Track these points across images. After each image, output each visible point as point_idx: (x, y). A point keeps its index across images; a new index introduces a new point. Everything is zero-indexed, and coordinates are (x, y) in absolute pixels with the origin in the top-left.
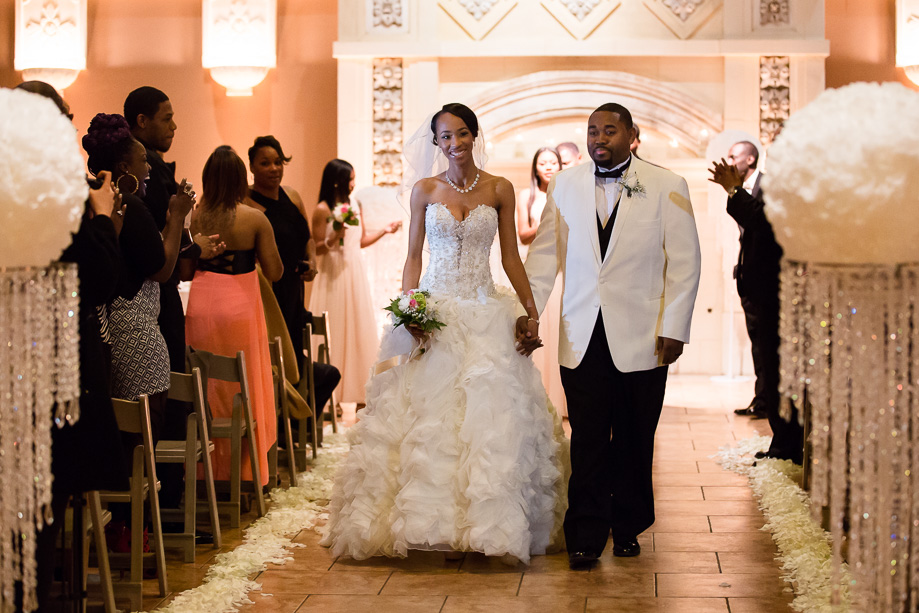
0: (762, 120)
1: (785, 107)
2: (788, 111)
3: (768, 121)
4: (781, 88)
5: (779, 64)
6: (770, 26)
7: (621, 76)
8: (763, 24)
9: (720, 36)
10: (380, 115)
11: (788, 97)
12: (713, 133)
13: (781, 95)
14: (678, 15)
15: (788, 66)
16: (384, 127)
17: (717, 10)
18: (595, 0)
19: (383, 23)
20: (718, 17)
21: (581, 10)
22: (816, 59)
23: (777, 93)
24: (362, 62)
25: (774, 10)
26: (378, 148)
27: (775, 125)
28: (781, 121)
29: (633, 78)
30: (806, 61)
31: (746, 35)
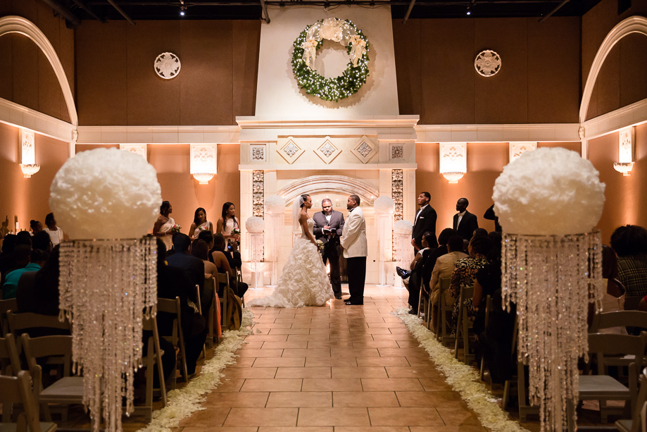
0: (393, 192)
1: (401, 188)
3: (395, 193)
4: (400, 181)
5: (398, 172)
6: (396, 159)
7: (342, 177)
8: (393, 158)
9: (378, 162)
10: (255, 191)
11: (402, 184)
12: (375, 197)
14: (363, 155)
15: (402, 173)
16: (256, 195)
17: (376, 153)
18: (333, 149)
19: (256, 157)
20: (377, 155)
21: (328, 153)
22: (412, 170)
23: (398, 183)
24: (249, 172)
25: (397, 153)
26: (255, 203)
27: (398, 194)
28: (399, 193)
29: (346, 178)
30: (408, 171)
31: (387, 162)
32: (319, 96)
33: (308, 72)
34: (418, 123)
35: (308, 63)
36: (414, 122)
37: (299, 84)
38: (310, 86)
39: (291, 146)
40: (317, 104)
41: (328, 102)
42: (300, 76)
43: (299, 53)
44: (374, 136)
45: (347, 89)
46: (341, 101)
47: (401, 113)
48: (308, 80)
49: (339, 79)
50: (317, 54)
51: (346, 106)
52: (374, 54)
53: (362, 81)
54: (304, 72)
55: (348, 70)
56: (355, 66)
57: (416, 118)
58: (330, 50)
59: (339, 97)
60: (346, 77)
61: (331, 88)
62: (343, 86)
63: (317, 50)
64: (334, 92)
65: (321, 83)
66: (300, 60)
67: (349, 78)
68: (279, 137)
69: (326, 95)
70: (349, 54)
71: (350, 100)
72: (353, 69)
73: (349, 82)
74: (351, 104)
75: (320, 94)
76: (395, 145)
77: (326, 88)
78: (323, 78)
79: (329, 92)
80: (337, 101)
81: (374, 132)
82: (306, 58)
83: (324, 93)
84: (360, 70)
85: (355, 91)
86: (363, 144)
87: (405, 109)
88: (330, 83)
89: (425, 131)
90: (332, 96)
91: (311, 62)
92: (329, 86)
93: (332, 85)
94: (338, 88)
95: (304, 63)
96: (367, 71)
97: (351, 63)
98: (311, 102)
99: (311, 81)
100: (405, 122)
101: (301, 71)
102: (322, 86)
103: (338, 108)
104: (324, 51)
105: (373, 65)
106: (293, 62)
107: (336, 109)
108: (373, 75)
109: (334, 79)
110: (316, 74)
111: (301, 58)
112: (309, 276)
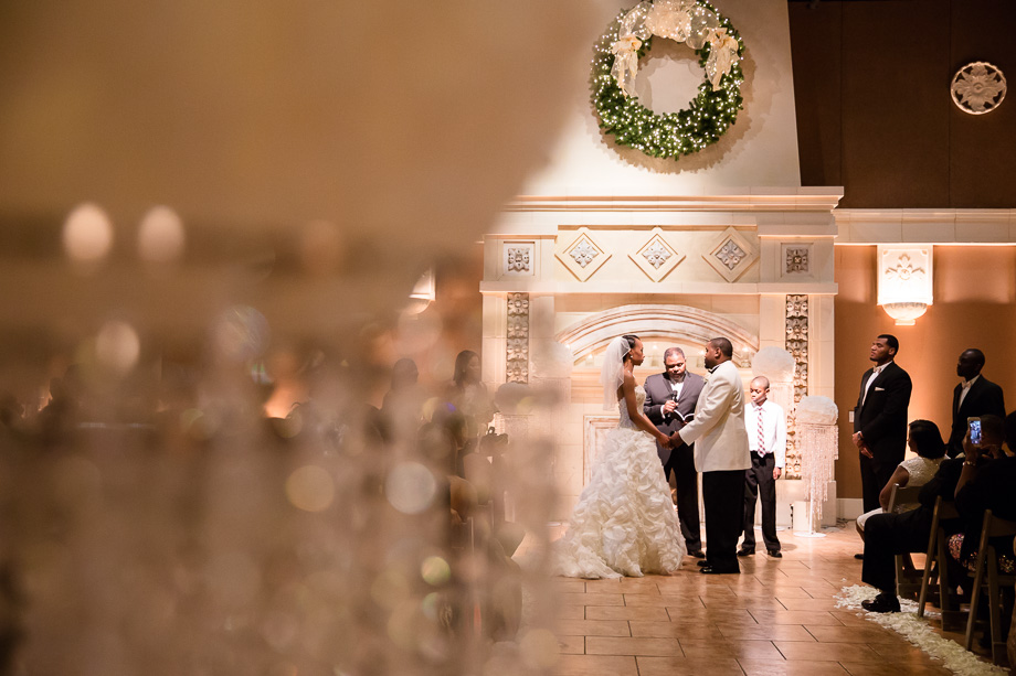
0: (787, 340)
1: (805, 332)
2: (807, 334)
3: (792, 341)
4: (801, 318)
5: (800, 300)
6: (793, 273)
7: (685, 308)
8: (788, 271)
9: (757, 280)
10: (512, 333)
11: (807, 324)
12: (752, 350)
13: (801, 323)
14: (727, 265)
15: (807, 302)
16: (514, 342)
17: (755, 261)
18: (667, 254)
19: (515, 268)
20: (756, 266)
21: (657, 261)
22: (827, 297)
23: (799, 321)
24: (500, 296)
25: (797, 262)
26: (511, 357)
27: (797, 344)
28: (801, 341)
29: (693, 310)
30: (820, 298)
31: (776, 279)
32: (641, 148)
33: (621, 101)
34: (842, 204)
35: (620, 84)
36: (833, 201)
37: (602, 125)
38: (624, 127)
39: (584, 246)
40: (636, 165)
41: (660, 159)
42: (604, 108)
43: (604, 62)
44: (749, 228)
45: (698, 135)
46: (684, 157)
47: (804, 184)
48: (620, 116)
49: (683, 115)
50: (640, 68)
51: (695, 168)
52: (753, 68)
53: (728, 119)
54: (613, 100)
55: (700, 97)
56: (716, 88)
57: (836, 194)
58: (663, 60)
59: (681, 151)
60: (697, 110)
61: (666, 133)
62: (691, 129)
63: (639, 58)
64: (672, 141)
65: (647, 123)
66: (606, 77)
67: (702, 113)
68: (561, 228)
69: (656, 147)
70: (703, 66)
71: (703, 156)
72: (711, 94)
73: (703, 120)
74: (704, 165)
75: (643, 144)
76: (794, 247)
77: (656, 132)
78: (650, 114)
79: (663, 140)
80: (677, 158)
81: (750, 221)
82: (617, 73)
83: (652, 142)
84: (725, 98)
85: (715, 140)
86: (728, 242)
87: (813, 173)
88: (664, 123)
89: (848, 222)
90: (667, 149)
91: (627, 80)
92: (661, 128)
93: (668, 127)
94: (679, 132)
95: (614, 82)
96: (739, 100)
97: (708, 84)
98: (625, 161)
99: (626, 118)
100: (813, 200)
101: (610, 99)
102: (647, 129)
103: (678, 173)
104: (652, 61)
105: (748, 87)
106: (592, 81)
107: (673, 175)
108: (751, 109)
109: (673, 115)
110: (636, 104)
111: (608, 72)
112: (642, 509)
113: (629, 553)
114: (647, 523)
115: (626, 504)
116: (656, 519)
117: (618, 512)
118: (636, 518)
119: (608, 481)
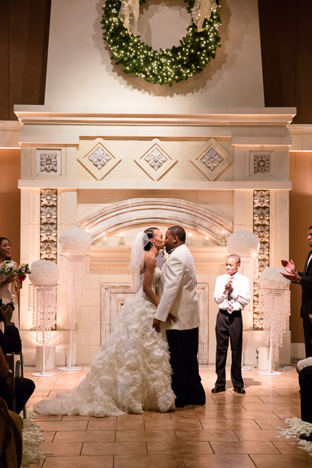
0: (254, 225)
1: (267, 218)
2: (269, 220)
3: (258, 225)
4: (265, 208)
5: (263, 195)
6: (259, 174)
7: (178, 201)
8: (255, 172)
9: (232, 179)
10: (44, 221)
11: (269, 213)
12: (227, 232)
13: (264, 212)
14: (209, 167)
15: (269, 195)
16: (46, 228)
17: (230, 165)
18: (164, 159)
19: (46, 169)
20: (231, 169)
21: (156, 164)
22: (284, 192)
23: (263, 210)
24: (34, 192)
25: (261, 165)
26: (43, 239)
27: (262, 228)
28: (264, 225)
29: (183, 202)
30: (278, 192)
31: (246, 178)
32: (143, 76)
33: (127, 39)
34: (295, 121)
35: (126, 24)
36: (288, 118)
37: (113, 57)
38: (130, 60)
39: (100, 152)
40: (139, 90)
41: (157, 86)
42: (114, 44)
43: (113, 7)
44: (226, 139)
45: (186, 67)
46: (175, 85)
47: (267, 105)
48: (126, 50)
49: (175, 50)
50: (141, 12)
51: (184, 93)
52: (229, 14)
53: (209, 54)
54: (121, 37)
55: (188, 36)
56: (200, 30)
57: (291, 113)
58: (160, 6)
59: (174, 79)
60: (186, 47)
61: (162, 64)
62: (181, 61)
63: (140, 4)
64: (166, 71)
65: (147, 57)
66: (115, 19)
67: (190, 49)
68: (82, 138)
69: (154, 75)
70: (190, 12)
71: (191, 83)
72: (196, 35)
73: (190, 54)
74: (192, 90)
75: (145, 73)
76: (259, 154)
77: (155, 64)
78: (149, 49)
79: (159, 70)
80: (171, 84)
81: (226, 134)
82: (123, 16)
83: (151, 71)
84: (207, 37)
85: (199, 70)
86: (210, 150)
87: (273, 99)
88: (161, 56)
89: (301, 134)
90: (163, 77)
91: (132, 22)
92: (158, 60)
93: (163, 60)
94: (172, 64)
95: (121, 23)
96: (217, 39)
97: (194, 26)
98: (131, 86)
99: (131, 52)
100: (278, 118)
101: (116, 37)
102: (148, 61)
103: (172, 96)
104: (152, 7)
105: (225, 30)
106: (103, 22)
107: (168, 97)
108: (227, 46)
109: (167, 50)
110: (139, 41)
111: (116, 15)
112: (146, 361)
113: (134, 394)
114: (149, 372)
115: (135, 356)
116: (156, 369)
117: (129, 362)
118: (142, 368)
119: (124, 337)
